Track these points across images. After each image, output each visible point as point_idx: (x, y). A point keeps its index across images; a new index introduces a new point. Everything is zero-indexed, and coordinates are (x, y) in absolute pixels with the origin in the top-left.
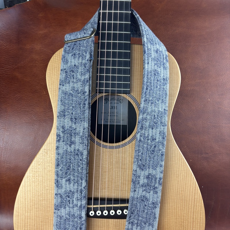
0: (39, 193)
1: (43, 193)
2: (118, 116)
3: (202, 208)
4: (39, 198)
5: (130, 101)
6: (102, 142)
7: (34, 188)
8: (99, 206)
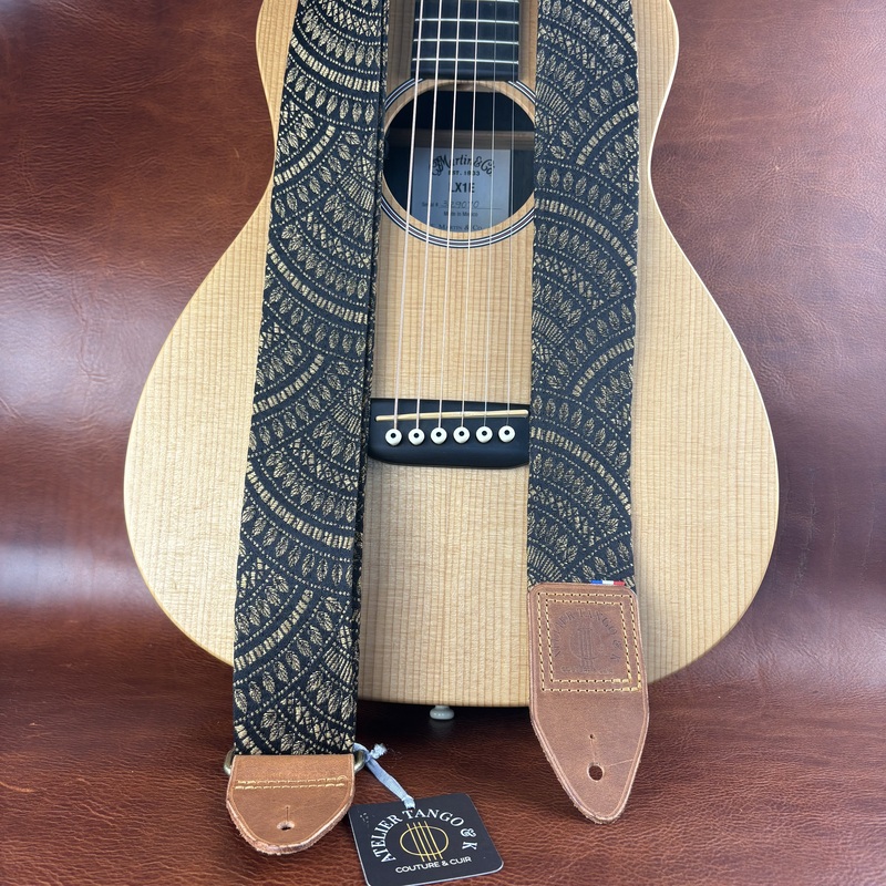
0: (218, 388)
1: (228, 385)
2: (476, 215)
3: (766, 437)
4: (217, 401)
5: (519, 102)
6: (428, 229)
7: (199, 369)
8: (416, 416)
